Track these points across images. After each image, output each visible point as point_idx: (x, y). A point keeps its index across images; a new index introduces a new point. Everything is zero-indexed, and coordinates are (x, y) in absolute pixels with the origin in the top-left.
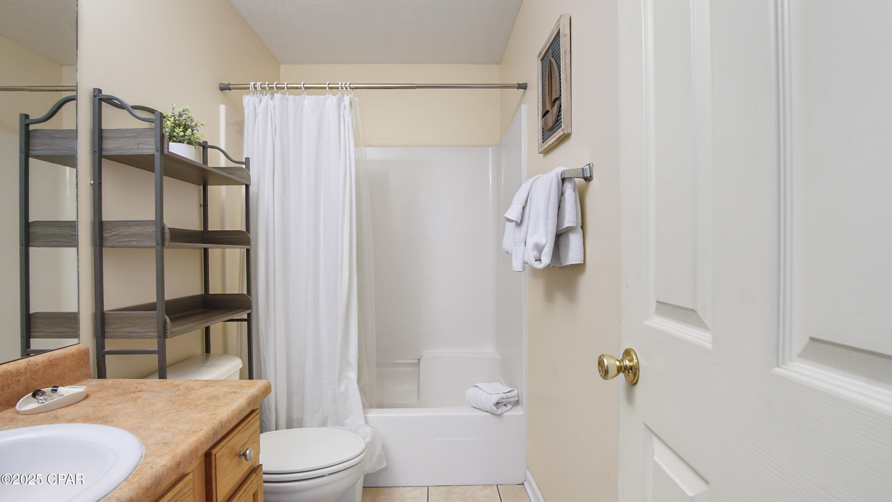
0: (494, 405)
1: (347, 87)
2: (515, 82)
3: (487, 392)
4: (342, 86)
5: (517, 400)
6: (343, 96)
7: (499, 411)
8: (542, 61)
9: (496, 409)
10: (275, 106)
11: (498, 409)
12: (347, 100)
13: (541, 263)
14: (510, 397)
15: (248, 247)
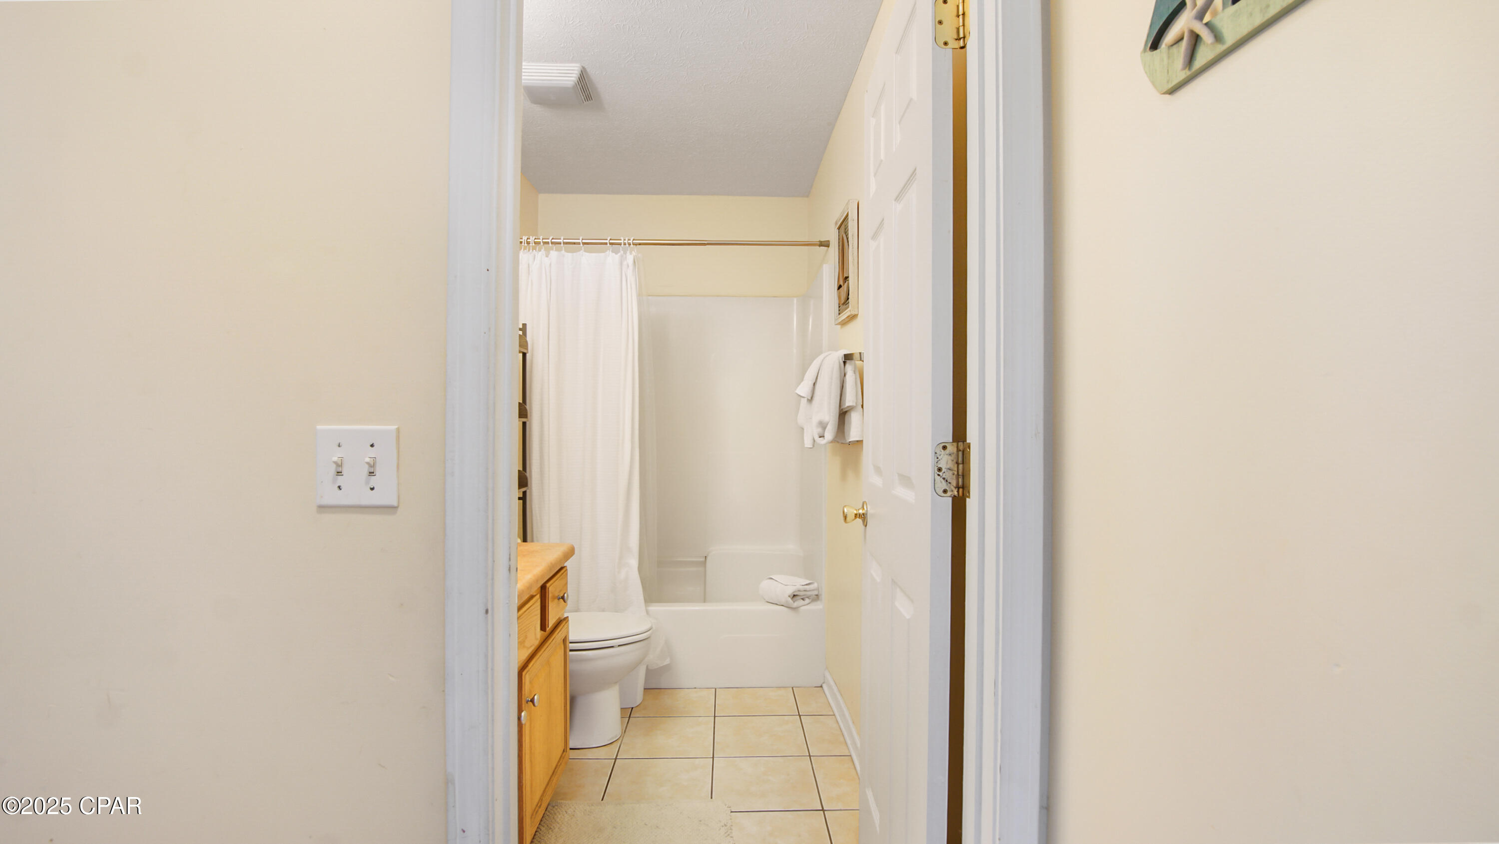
0: (789, 596)
1: (630, 243)
2: (817, 239)
3: (782, 584)
4: (625, 241)
5: (817, 595)
6: (625, 253)
7: (795, 605)
8: (839, 230)
9: (792, 602)
10: (550, 264)
11: (794, 602)
12: (630, 258)
13: (824, 439)
14: (808, 590)
15: (524, 420)
